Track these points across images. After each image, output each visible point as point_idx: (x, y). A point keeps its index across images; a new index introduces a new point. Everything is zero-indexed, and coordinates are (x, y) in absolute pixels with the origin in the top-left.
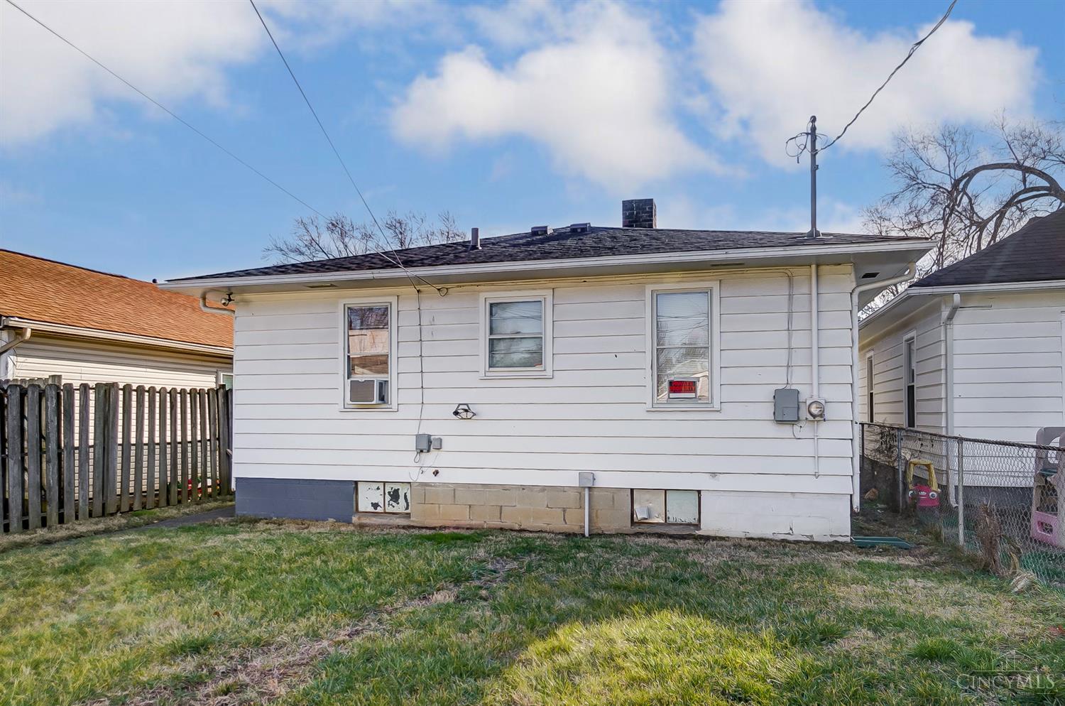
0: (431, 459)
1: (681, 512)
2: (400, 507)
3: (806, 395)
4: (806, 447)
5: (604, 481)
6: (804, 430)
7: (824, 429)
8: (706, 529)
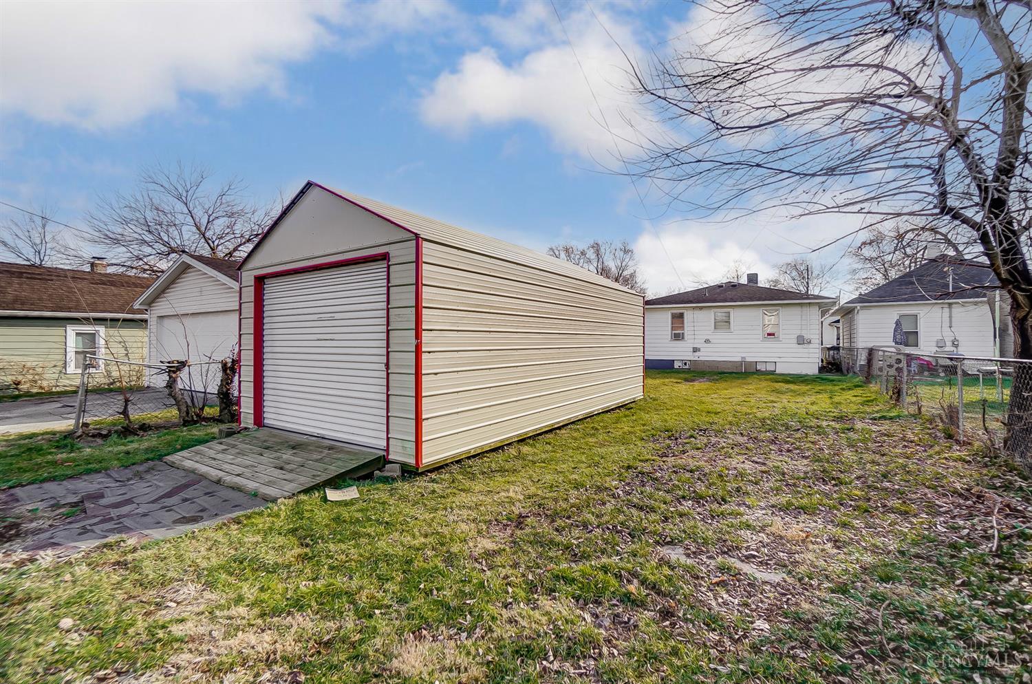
0: (697, 354)
1: (770, 368)
2: (687, 367)
3: (806, 337)
4: (806, 350)
5: (748, 359)
6: (806, 346)
7: (811, 346)
8: (777, 372)
